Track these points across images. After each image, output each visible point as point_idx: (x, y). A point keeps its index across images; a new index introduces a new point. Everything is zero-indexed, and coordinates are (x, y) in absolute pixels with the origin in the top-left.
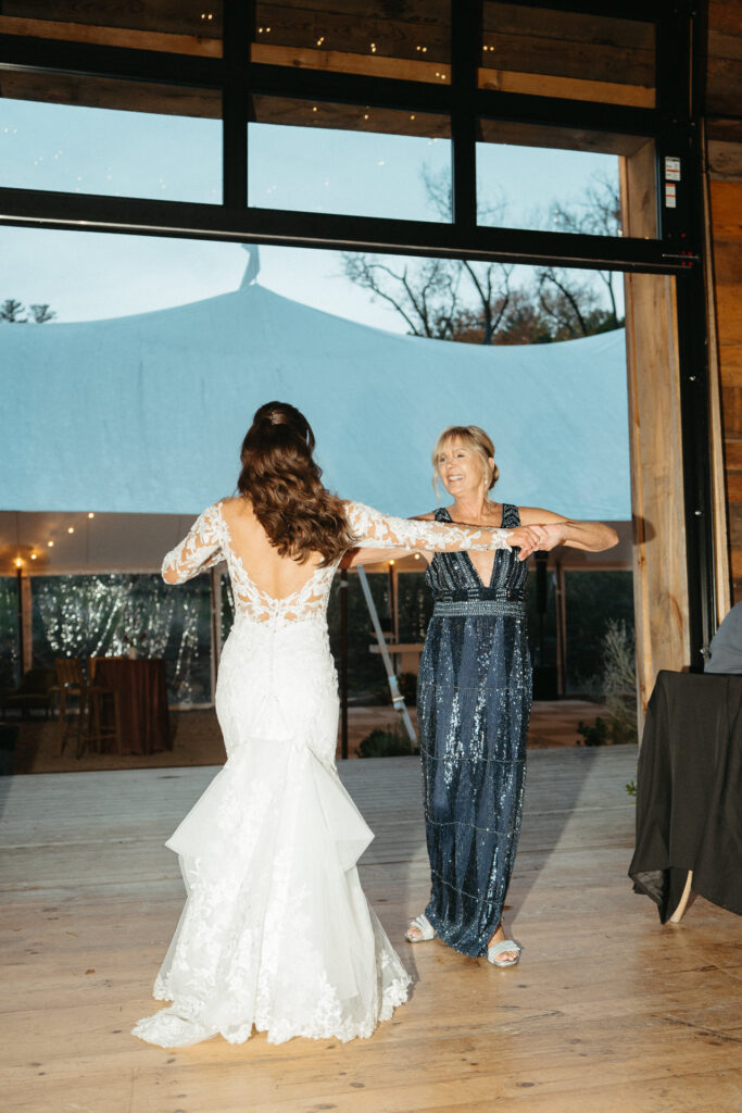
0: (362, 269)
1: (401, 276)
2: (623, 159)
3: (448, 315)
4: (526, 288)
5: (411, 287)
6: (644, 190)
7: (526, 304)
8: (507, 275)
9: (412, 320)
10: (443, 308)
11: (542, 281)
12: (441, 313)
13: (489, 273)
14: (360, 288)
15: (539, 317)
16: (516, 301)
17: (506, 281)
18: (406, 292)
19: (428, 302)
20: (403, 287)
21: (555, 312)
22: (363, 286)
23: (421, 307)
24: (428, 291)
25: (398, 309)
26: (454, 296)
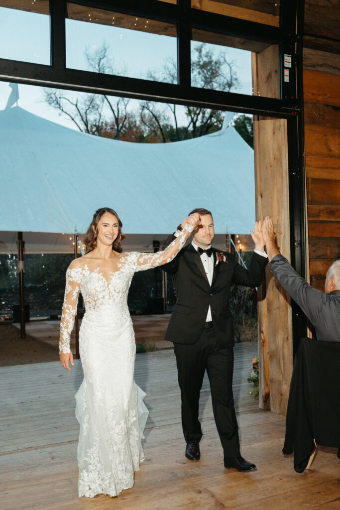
0: (54, 99)
1: (75, 103)
2: (255, 54)
3: (97, 124)
4: (134, 112)
5: (79, 109)
6: (268, 72)
7: (133, 120)
8: (126, 105)
9: (80, 126)
10: (95, 120)
11: (143, 110)
12: (94, 123)
13: (118, 104)
14: (53, 108)
15: (139, 126)
16: (129, 118)
17: (125, 108)
18: (77, 112)
19: (88, 117)
20: (76, 109)
21: (147, 124)
22: (55, 107)
23: (85, 120)
24: (88, 112)
25: (73, 119)
26: (100, 114)
